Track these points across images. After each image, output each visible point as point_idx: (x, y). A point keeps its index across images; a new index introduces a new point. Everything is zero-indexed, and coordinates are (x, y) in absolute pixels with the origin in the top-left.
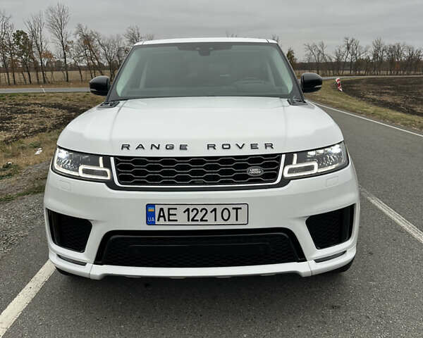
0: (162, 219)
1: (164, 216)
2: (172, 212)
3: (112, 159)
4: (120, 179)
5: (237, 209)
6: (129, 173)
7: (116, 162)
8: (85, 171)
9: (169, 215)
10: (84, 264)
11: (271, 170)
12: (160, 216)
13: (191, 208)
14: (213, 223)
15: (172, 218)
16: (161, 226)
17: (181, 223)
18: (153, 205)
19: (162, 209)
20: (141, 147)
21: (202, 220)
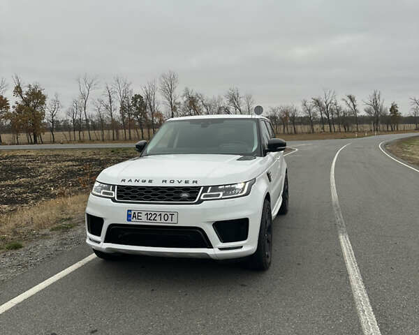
0: (134, 218)
2: (139, 214)
3: (116, 187)
4: (118, 197)
5: (172, 215)
6: (122, 194)
7: (118, 188)
8: (104, 193)
9: (138, 216)
10: (99, 242)
11: (193, 195)
13: (149, 213)
14: (159, 222)
15: (139, 218)
16: (134, 222)
17: (144, 221)
18: (131, 211)
19: (135, 213)
20: (130, 180)
21: (154, 220)
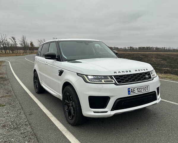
0: (132, 92)
1: (132, 91)
2: (134, 90)
3: (113, 76)
5: (147, 87)
6: (119, 80)
7: (115, 77)
8: (105, 81)
9: (134, 91)
11: (150, 76)
12: (131, 92)
13: (138, 88)
14: (143, 92)
15: (134, 92)
16: (132, 94)
17: (137, 93)
18: (129, 89)
19: (132, 89)
20: (119, 72)
21: (141, 91)
